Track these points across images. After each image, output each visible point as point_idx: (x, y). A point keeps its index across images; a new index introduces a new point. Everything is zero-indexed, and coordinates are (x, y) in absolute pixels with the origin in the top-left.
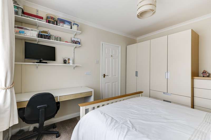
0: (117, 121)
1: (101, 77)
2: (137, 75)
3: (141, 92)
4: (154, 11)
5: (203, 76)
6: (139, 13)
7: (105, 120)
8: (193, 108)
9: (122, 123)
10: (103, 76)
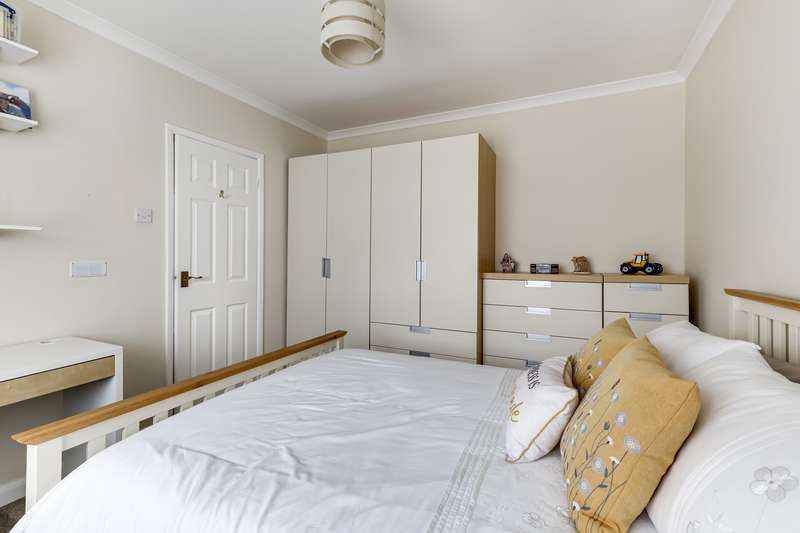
0: (233, 464)
1: (169, 284)
2: (326, 273)
3: (339, 335)
4: (379, 50)
5: (504, 271)
6: (328, 41)
7: (177, 474)
8: (482, 363)
9: (256, 468)
10: (178, 282)
